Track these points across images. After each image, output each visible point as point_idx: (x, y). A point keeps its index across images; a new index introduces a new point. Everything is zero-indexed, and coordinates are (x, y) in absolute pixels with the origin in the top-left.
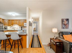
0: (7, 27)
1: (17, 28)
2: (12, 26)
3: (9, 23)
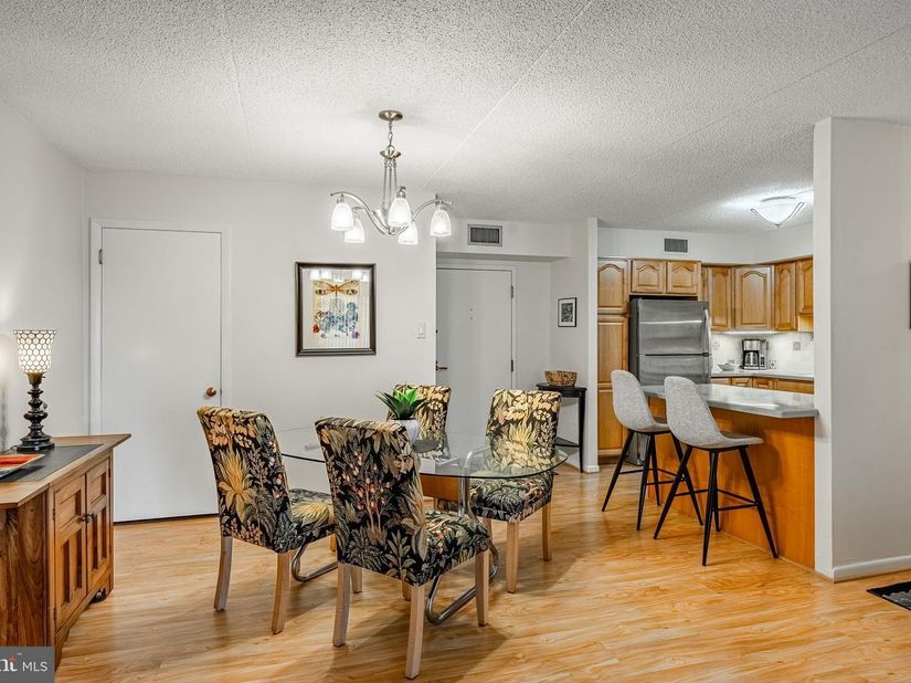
0: (762, 341)
3: (777, 293)
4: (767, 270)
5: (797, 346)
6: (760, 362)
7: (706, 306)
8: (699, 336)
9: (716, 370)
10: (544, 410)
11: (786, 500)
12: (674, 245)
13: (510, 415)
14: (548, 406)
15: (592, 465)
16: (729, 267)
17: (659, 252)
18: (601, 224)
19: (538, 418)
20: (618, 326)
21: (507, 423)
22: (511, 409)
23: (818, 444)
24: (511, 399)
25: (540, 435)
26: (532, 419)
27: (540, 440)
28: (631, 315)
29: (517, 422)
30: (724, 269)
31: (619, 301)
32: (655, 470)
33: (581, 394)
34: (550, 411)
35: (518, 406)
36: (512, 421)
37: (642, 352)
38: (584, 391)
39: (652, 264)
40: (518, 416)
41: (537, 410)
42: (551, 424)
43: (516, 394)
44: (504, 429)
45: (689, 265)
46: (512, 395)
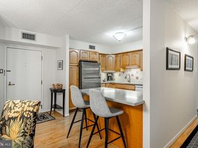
0: (112, 74)
1: (137, 78)
2: (123, 72)
3: (116, 62)
4: (114, 56)
5: (120, 75)
6: (112, 79)
7: (100, 64)
8: (98, 73)
9: (102, 82)
10: (29, 111)
11: (131, 134)
12: (91, 47)
13: (12, 115)
14: (31, 109)
15: (67, 114)
16: (105, 55)
17: (88, 49)
18: (71, 38)
19: (26, 116)
20: (76, 70)
21: (9, 119)
22: (13, 111)
23: (144, 114)
24: (13, 105)
25: (26, 126)
26: (23, 117)
27: (26, 129)
28: (80, 66)
29: (14, 119)
30: (104, 55)
31: (76, 62)
32: (86, 119)
33: (63, 91)
34: (32, 112)
35: (16, 109)
36: (12, 118)
37: (83, 77)
38: (65, 90)
39: (86, 52)
40: (16, 115)
41: (26, 111)
42: (32, 119)
43: (16, 103)
44: (7, 123)
45: (95, 53)
46: (14, 103)
